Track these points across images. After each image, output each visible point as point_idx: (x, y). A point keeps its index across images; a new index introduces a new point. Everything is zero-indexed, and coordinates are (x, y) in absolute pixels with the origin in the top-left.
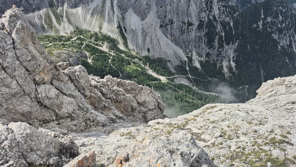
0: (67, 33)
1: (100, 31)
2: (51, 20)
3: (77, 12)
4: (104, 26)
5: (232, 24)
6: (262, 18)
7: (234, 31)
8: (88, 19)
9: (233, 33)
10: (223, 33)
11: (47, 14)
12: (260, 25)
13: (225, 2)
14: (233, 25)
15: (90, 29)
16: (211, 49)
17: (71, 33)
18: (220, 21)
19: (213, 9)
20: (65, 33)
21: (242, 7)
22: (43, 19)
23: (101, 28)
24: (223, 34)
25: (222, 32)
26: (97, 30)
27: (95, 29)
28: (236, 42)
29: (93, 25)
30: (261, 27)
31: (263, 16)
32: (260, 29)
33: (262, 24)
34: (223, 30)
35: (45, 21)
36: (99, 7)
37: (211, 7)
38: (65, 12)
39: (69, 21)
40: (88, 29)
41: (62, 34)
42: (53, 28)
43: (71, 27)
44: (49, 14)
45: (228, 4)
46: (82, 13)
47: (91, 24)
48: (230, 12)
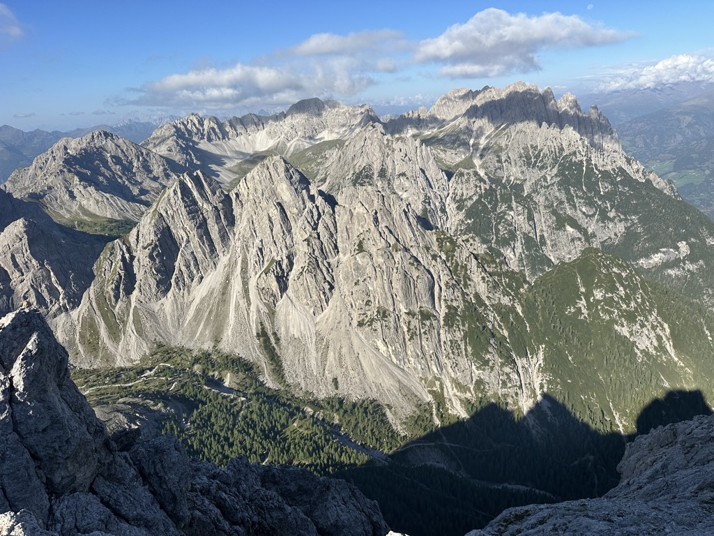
0: (132, 361)
1: (214, 346)
2: (96, 333)
3: (161, 309)
4: (225, 334)
5: (519, 309)
6: (582, 293)
7: (528, 325)
8: (187, 322)
9: (528, 329)
10: (505, 331)
11: (89, 320)
12: (582, 308)
13: (494, 266)
14: (522, 313)
15: (190, 345)
16: (484, 370)
17: (144, 359)
18: (492, 306)
19: (470, 280)
20: (128, 361)
21: (533, 273)
22: (78, 332)
23: (217, 340)
24: (506, 333)
25: (503, 330)
26: (208, 346)
27: (203, 343)
28: (539, 349)
29: (198, 335)
30: (584, 311)
31: (583, 290)
32: (585, 317)
33: (585, 305)
34: (502, 324)
35: (82, 336)
36: (215, 295)
37: (467, 278)
38: (131, 311)
39: (140, 331)
40: (187, 346)
41: (119, 363)
42: (100, 350)
43: (145, 345)
44: (92, 319)
45: (501, 269)
46: (173, 311)
47: (193, 333)
48: (509, 285)
